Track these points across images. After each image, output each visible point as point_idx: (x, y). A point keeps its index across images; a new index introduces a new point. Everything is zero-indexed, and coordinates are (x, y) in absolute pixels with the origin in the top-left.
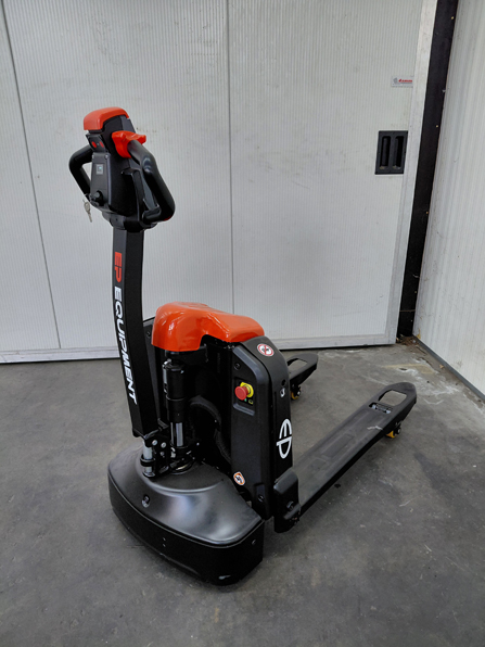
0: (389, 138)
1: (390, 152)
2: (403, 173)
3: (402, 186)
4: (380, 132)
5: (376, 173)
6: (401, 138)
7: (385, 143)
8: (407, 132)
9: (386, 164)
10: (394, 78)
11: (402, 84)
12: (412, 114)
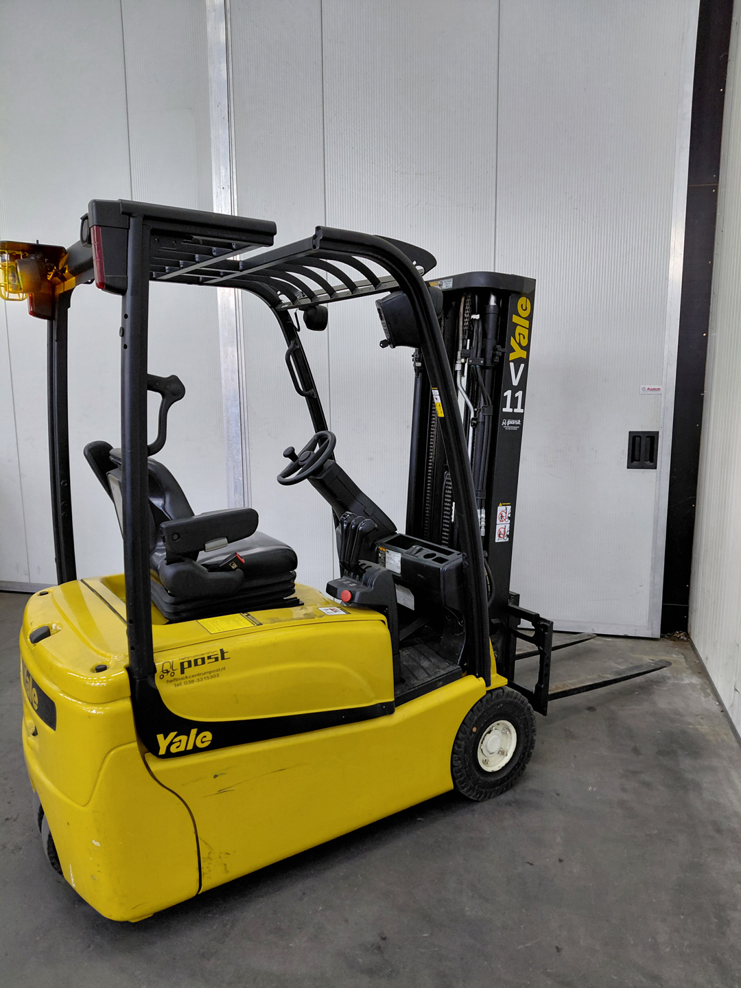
0: (640, 437)
1: (640, 450)
2: (655, 468)
3: (656, 480)
4: (630, 432)
5: (628, 468)
6: (652, 438)
7: (636, 443)
8: (658, 433)
9: (639, 461)
10: (642, 386)
11: (650, 392)
12: (662, 417)
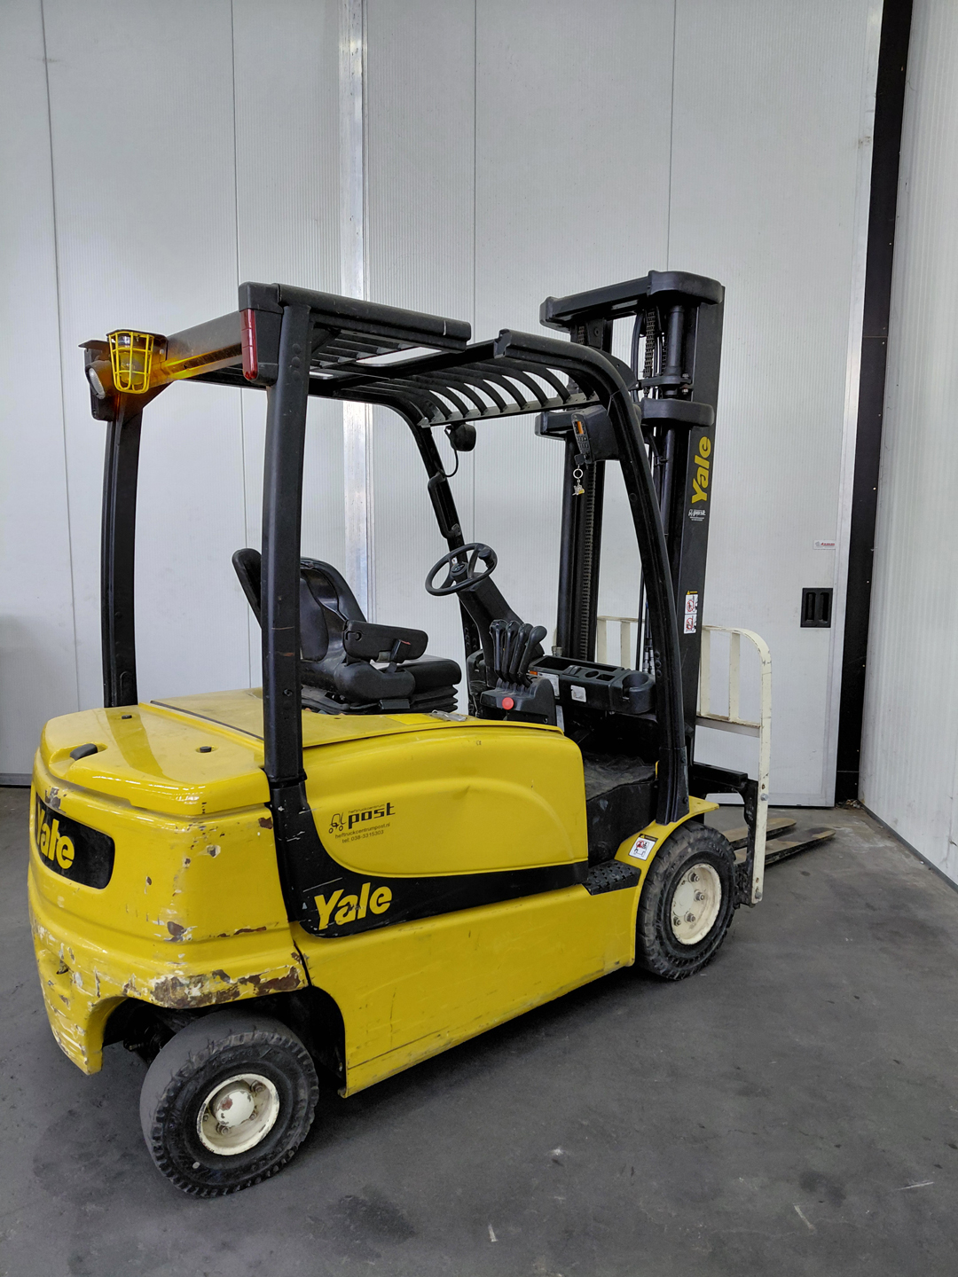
0: (814, 595)
1: (815, 607)
2: (829, 627)
3: (830, 641)
4: (804, 589)
5: (802, 626)
6: (826, 595)
7: (810, 601)
8: (832, 589)
9: (813, 618)
10: (816, 541)
11: (824, 547)
12: (836, 572)
